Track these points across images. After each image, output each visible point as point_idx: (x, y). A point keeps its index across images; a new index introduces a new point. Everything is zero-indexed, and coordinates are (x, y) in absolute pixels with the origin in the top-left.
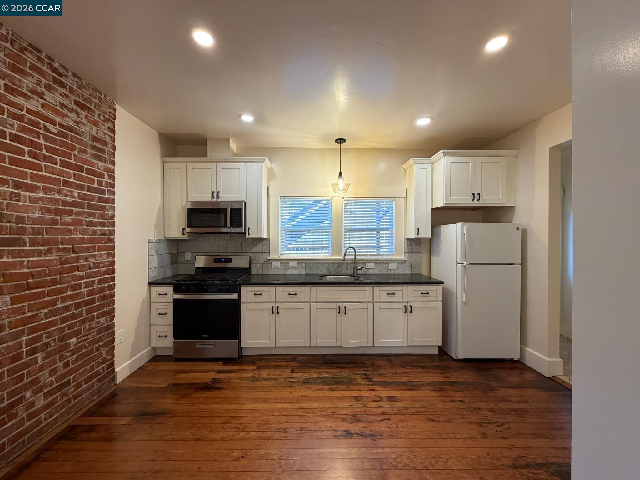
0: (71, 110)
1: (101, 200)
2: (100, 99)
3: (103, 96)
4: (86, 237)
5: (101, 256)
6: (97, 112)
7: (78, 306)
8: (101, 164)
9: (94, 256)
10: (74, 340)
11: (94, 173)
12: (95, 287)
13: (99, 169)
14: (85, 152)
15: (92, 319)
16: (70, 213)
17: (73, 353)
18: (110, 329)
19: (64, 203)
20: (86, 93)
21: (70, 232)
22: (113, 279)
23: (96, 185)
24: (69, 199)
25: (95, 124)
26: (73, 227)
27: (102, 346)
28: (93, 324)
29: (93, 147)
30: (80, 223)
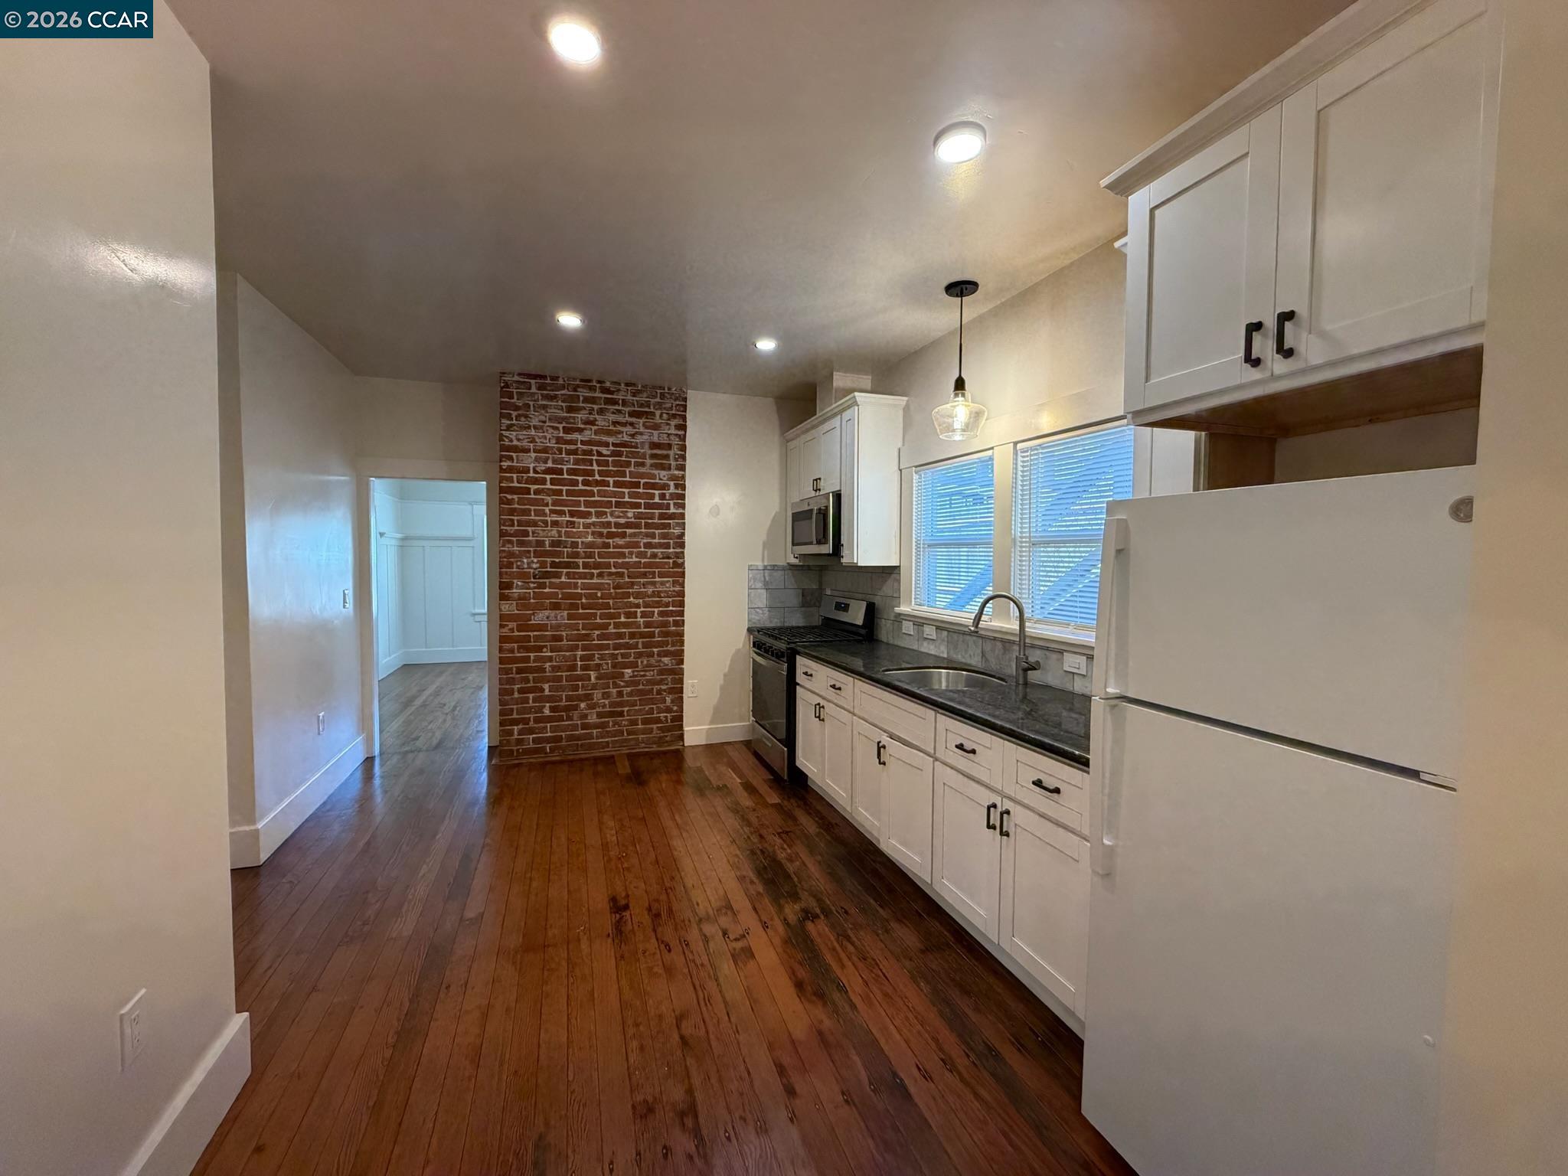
0: (624, 424)
1: (662, 516)
2: (662, 396)
3: (666, 391)
4: (643, 561)
5: (662, 584)
6: (658, 413)
7: (632, 635)
8: (663, 473)
9: (654, 584)
10: (629, 671)
11: (654, 486)
12: (654, 619)
13: (660, 479)
14: (643, 464)
15: (652, 655)
16: (623, 535)
17: (628, 684)
18: (677, 675)
19: (617, 525)
20: (643, 398)
21: (623, 555)
22: (682, 613)
23: (657, 500)
24: (622, 521)
25: (656, 427)
26: (627, 550)
27: (665, 691)
28: (653, 661)
29: (653, 456)
30: (636, 545)
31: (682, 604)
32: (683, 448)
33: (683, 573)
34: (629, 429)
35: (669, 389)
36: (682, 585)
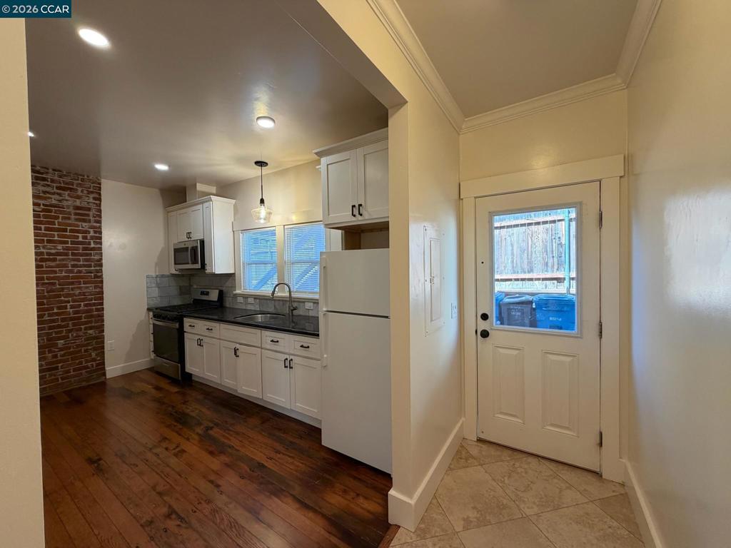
7: (63, 320)
8: (84, 224)
9: (80, 288)
10: (62, 341)
11: (78, 231)
12: (81, 308)
13: (82, 227)
14: (69, 218)
15: (81, 329)
17: (61, 350)
21: (55, 272)
23: (80, 239)
26: (58, 269)
27: (90, 349)
28: (81, 333)
31: (102, 298)
32: (100, 211)
33: (102, 282)
34: (57, 197)
35: (88, 177)
36: (102, 288)
